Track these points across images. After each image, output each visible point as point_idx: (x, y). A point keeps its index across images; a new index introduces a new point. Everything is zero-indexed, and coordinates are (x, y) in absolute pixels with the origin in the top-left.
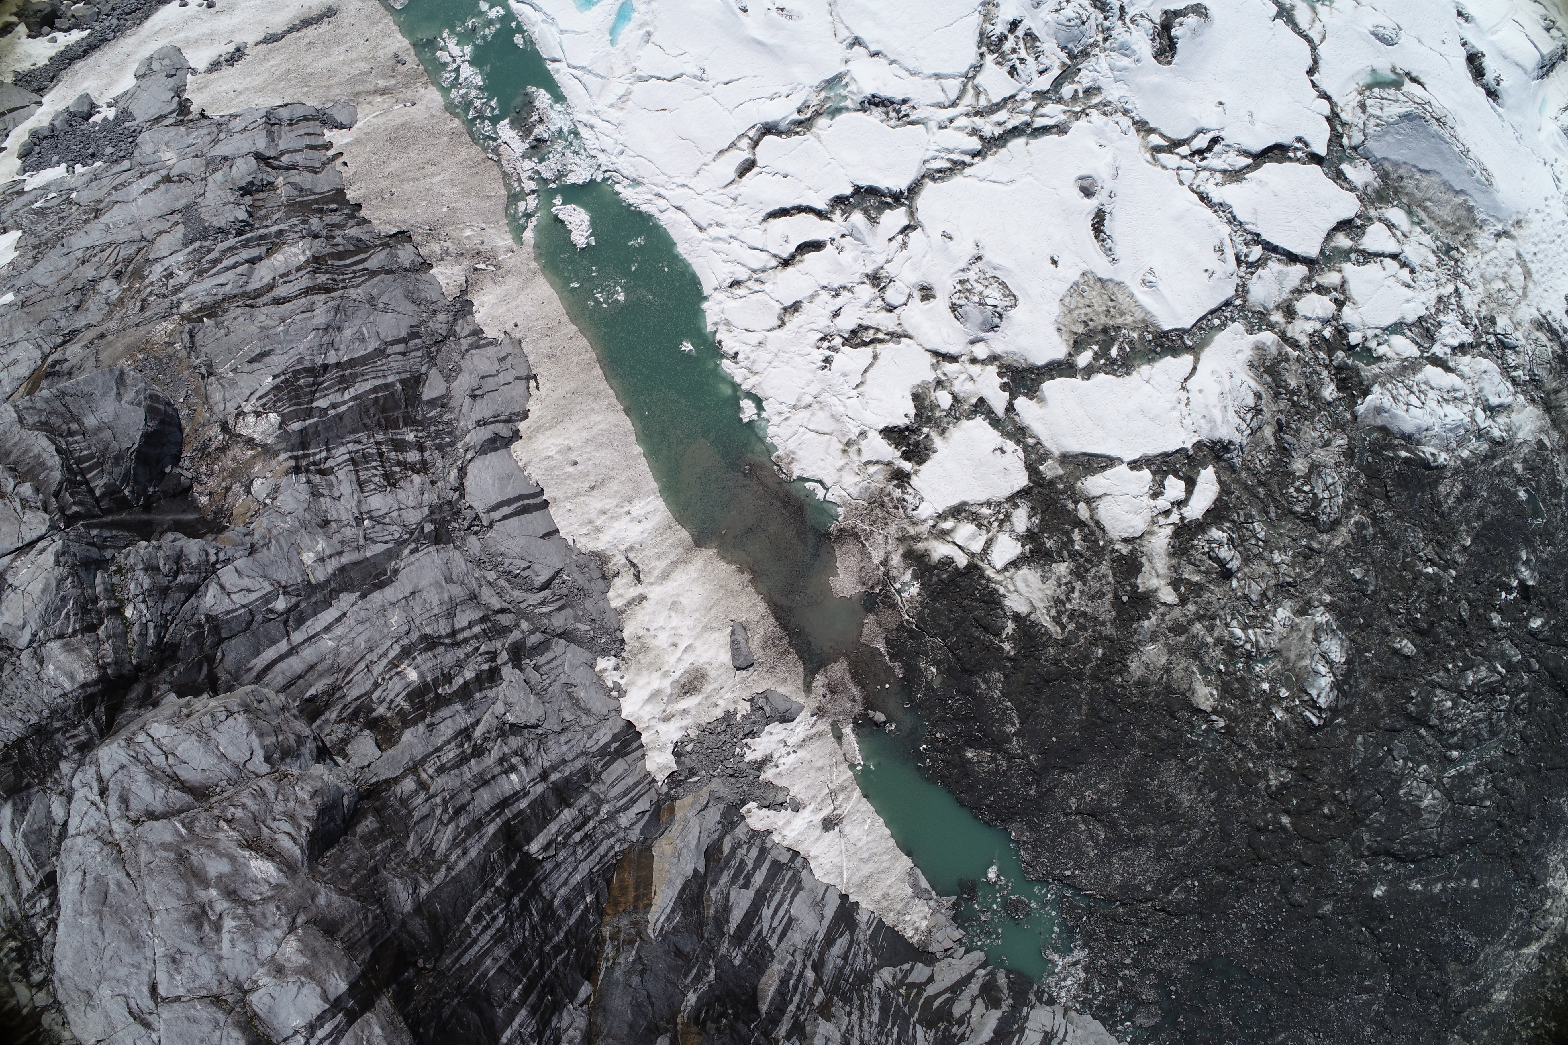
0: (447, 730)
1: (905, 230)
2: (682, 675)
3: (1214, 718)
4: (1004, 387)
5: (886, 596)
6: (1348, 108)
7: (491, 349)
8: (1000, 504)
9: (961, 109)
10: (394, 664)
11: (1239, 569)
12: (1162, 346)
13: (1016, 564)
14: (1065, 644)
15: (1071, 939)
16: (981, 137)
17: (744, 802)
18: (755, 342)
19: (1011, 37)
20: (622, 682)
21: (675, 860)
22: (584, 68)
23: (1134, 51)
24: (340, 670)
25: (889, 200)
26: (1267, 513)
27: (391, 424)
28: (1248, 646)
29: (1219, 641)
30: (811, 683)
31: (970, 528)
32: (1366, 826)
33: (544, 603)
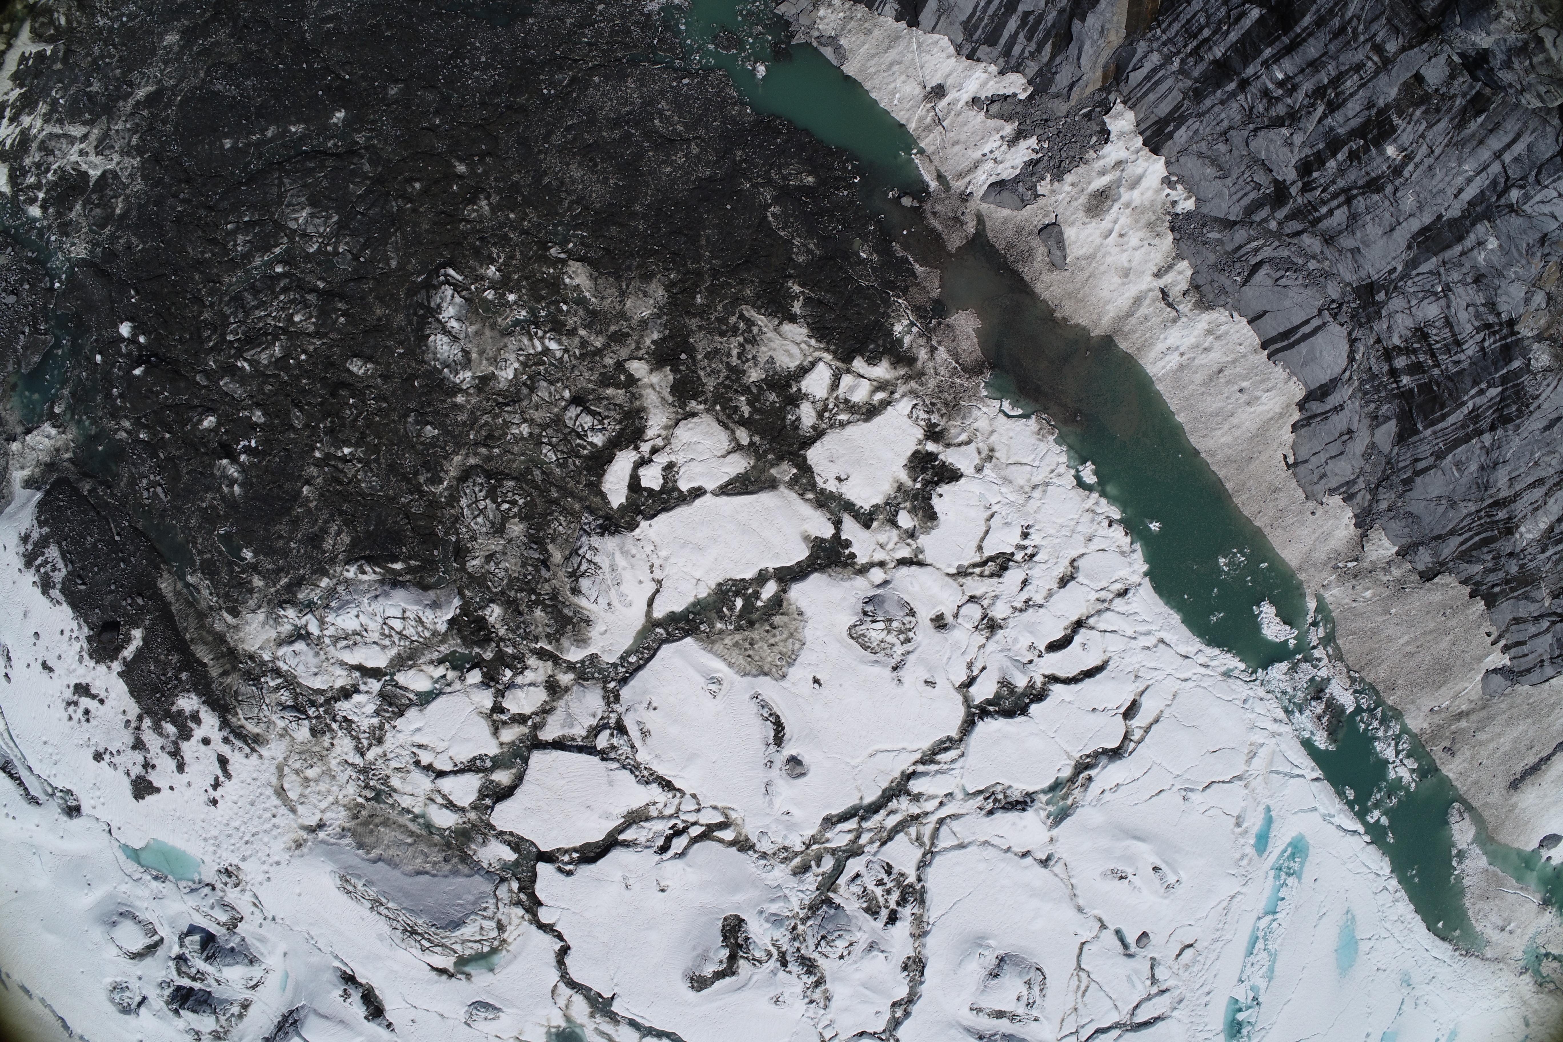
0: (1354, 106)
1: (971, 681)
2: (1111, 207)
3: (563, 256)
4: (848, 544)
5: (925, 318)
6: (516, 921)
7: (1334, 484)
8: (831, 427)
9: (933, 818)
10: (1409, 158)
11: (565, 408)
12: (688, 621)
13: (803, 371)
14: (737, 301)
15: (665, 21)
16: (908, 793)
17: (1031, 97)
18: (1096, 540)
19: (893, 905)
20: (1168, 191)
21: (1107, 26)
22: (1293, 776)
23: (767, 920)
24: (1456, 144)
25: (991, 708)
26: (543, 473)
27: (1425, 388)
28: (539, 334)
29: (572, 333)
30: (978, 224)
31: (856, 398)
32: (369, 178)
33: (1257, 250)
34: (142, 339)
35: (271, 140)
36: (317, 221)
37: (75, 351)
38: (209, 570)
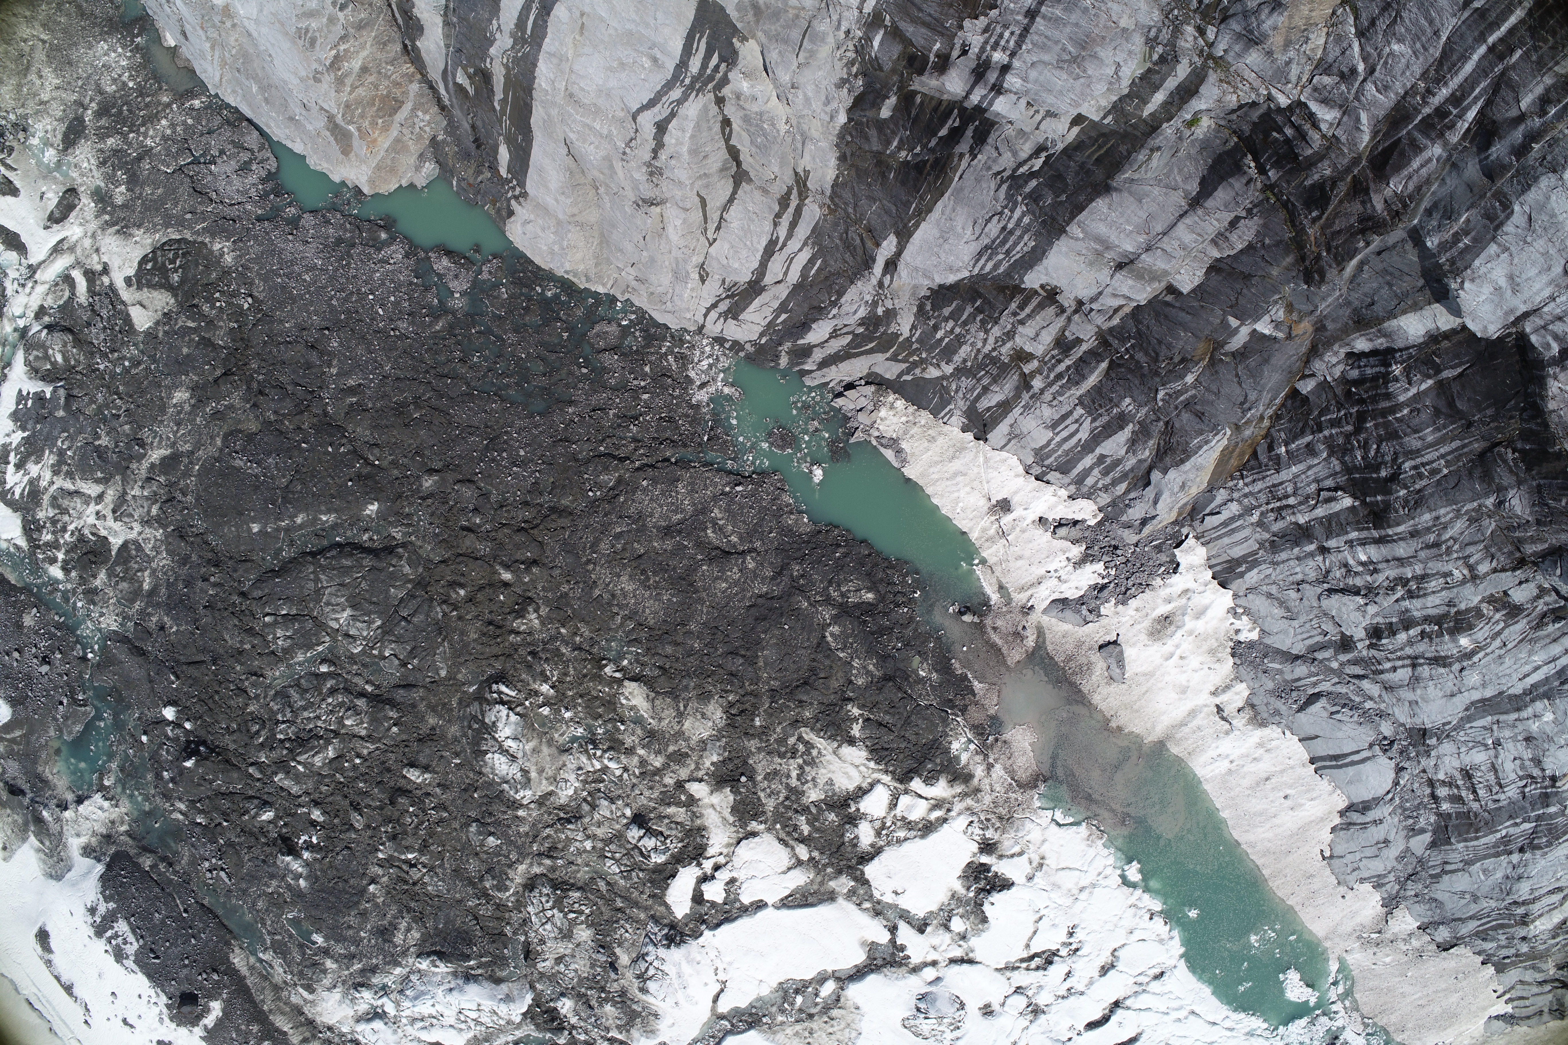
0: (1434, 600)
2: (1173, 634)
3: (618, 675)
4: (902, 948)
5: (982, 735)
7: (1366, 876)
8: (889, 844)
11: (627, 826)
12: (752, 1016)
13: (862, 792)
14: (796, 723)
15: (715, 414)
17: (1100, 523)
18: (1137, 932)
20: (1232, 621)
21: (1189, 480)
26: (608, 884)
27: (1463, 815)
28: (599, 753)
29: (630, 751)
30: (1039, 638)
31: (914, 816)
32: (410, 581)
33: (1315, 684)
34: (188, 726)
35: (301, 527)
36: (359, 625)
37: (118, 725)
38: (280, 949)
